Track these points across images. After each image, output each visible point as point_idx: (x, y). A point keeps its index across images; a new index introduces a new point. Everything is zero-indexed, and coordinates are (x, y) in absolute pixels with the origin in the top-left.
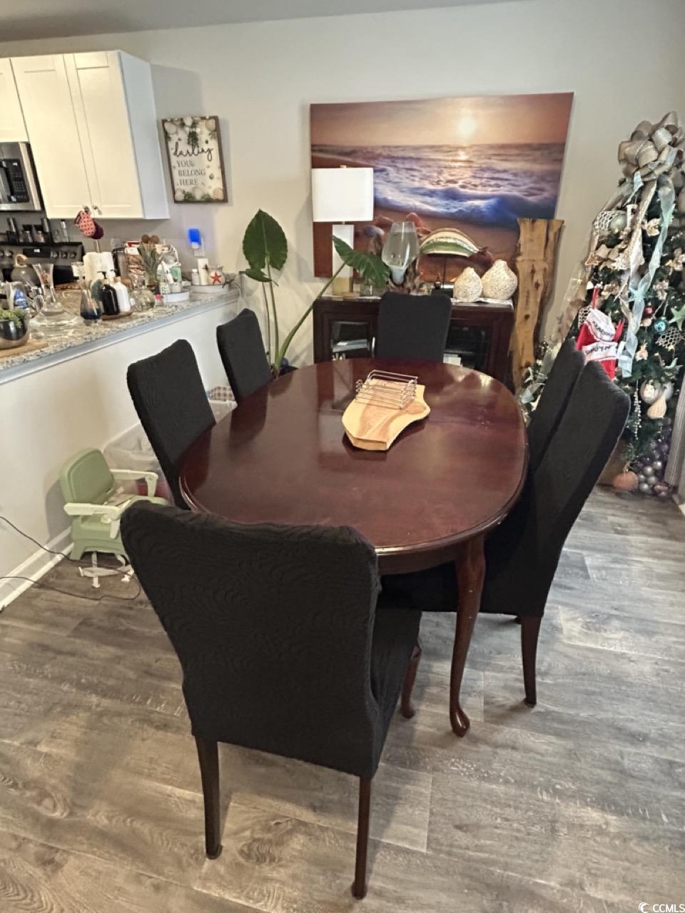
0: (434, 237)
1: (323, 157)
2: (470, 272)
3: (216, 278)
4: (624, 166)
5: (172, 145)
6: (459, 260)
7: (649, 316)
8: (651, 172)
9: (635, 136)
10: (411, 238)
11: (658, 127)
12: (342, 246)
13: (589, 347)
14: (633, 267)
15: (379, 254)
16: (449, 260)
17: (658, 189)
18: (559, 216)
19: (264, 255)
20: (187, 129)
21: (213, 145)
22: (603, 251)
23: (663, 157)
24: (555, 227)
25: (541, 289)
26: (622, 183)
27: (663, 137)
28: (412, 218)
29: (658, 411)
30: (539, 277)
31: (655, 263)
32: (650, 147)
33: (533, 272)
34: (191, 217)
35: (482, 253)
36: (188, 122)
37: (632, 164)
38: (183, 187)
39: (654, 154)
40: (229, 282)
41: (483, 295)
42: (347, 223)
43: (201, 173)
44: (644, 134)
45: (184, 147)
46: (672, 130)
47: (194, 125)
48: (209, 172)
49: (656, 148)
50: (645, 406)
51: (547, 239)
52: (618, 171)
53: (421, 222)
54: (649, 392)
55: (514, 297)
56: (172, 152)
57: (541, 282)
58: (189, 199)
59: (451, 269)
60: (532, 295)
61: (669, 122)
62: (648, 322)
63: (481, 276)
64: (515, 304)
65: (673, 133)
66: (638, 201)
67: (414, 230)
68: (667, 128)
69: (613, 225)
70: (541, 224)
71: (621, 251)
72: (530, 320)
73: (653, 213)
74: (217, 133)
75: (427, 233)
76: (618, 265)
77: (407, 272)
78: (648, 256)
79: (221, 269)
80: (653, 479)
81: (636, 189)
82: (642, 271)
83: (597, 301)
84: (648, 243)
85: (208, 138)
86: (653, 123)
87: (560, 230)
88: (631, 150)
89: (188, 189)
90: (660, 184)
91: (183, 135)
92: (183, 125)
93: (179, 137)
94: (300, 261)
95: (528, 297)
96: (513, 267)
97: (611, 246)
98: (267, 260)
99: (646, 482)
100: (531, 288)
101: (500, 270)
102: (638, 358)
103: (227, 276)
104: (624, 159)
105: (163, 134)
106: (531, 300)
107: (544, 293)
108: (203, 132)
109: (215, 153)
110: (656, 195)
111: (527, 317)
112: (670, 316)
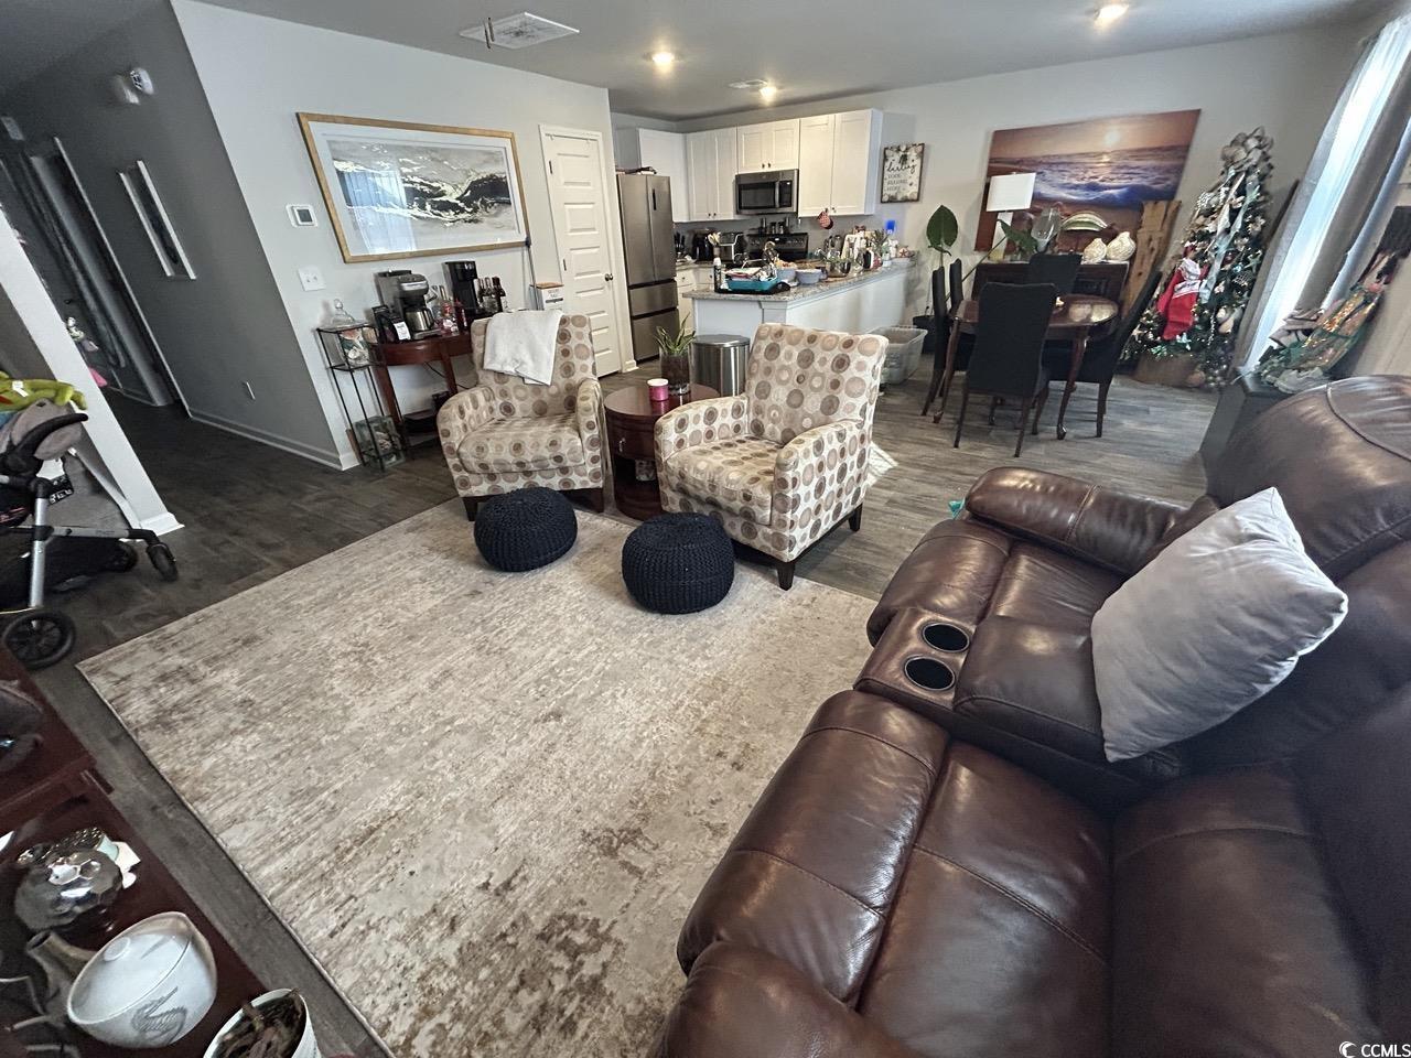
0: (1073, 219)
1: (998, 167)
2: (1098, 241)
3: (903, 253)
4: (1224, 162)
5: (887, 164)
6: (1089, 234)
7: (1229, 262)
8: (1242, 166)
9: (1234, 142)
10: (1056, 219)
11: (1251, 136)
12: (1004, 225)
13: (1180, 285)
14: (1220, 229)
15: (1030, 231)
16: (1084, 234)
17: (1246, 176)
18: (1178, 198)
19: (940, 236)
20: (901, 153)
21: (918, 162)
22: (1201, 219)
23: (1250, 156)
24: (1173, 206)
25: (1155, 252)
26: (1223, 173)
27: (1252, 143)
28: (1058, 205)
29: (1227, 327)
30: (1154, 244)
31: (1238, 224)
32: (1242, 150)
33: (1150, 240)
34: (890, 213)
35: (1110, 228)
36: (903, 149)
37: (1229, 161)
38: (888, 193)
39: (1243, 155)
40: (912, 256)
41: (1106, 258)
42: (1010, 211)
43: (904, 182)
44: (1240, 142)
45: (896, 165)
46: (1259, 138)
47: (907, 149)
48: (909, 181)
49: (1246, 151)
50: (1218, 325)
51: (1166, 215)
52: (1221, 165)
53: (1065, 208)
54: (1222, 314)
55: (1132, 259)
56: (886, 169)
57: (1156, 248)
58: (892, 200)
59: (1084, 241)
60: (1147, 257)
61: (1257, 134)
62: (1228, 267)
63: (1107, 244)
64: (1131, 265)
65: (1260, 141)
66: (1231, 185)
67: (1059, 214)
68: (1257, 137)
69: (1211, 202)
70: (1162, 204)
71: (1213, 219)
72: (1142, 277)
73: (1242, 192)
74: (921, 155)
75: (1069, 216)
76: (1210, 228)
77: (1048, 244)
78: (1232, 219)
79: (906, 247)
80: (1219, 378)
81: (1230, 177)
82: (1227, 231)
83: (1192, 254)
84: (1234, 213)
85: (914, 158)
86: (1248, 134)
87: (1178, 209)
88: (1229, 152)
89: (892, 193)
90: (1248, 173)
91: (897, 157)
92: (899, 150)
93: (895, 158)
94: (965, 240)
95: (1143, 259)
96: (1134, 237)
97: (1206, 216)
98: (942, 240)
99: (1213, 381)
100: (1147, 252)
101: (1125, 237)
102: (1216, 290)
103: (910, 253)
104: (1224, 158)
105: (882, 158)
106: (1146, 261)
107: (1157, 255)
108: (912, 154)
109: (917, 169)
110: (1244, 180)
111: (1140, 274)
112: (1246, 261)
